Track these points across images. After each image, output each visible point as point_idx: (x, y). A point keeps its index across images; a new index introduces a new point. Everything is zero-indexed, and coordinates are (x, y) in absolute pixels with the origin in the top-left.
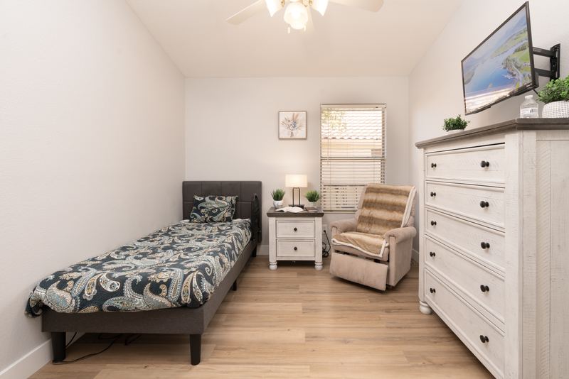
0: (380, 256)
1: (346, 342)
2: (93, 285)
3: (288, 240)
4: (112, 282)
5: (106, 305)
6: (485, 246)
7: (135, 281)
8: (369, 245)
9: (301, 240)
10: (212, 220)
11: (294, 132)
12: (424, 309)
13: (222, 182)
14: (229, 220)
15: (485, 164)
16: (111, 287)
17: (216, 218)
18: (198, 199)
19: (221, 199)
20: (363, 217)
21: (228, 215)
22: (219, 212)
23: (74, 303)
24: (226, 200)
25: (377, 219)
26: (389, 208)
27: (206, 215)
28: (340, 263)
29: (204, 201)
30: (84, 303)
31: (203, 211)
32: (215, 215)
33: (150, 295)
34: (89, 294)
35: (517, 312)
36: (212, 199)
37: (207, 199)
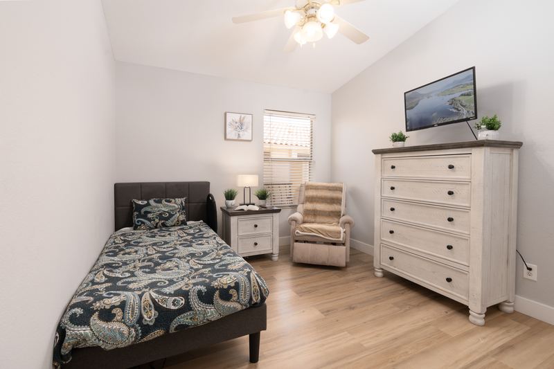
0: (341, 239)
1: (351, 308)
2: (150, 306)
3: (248, 237)
4: (173, 298)
5: (174, 325)
6: (450, 220)
7: (200, 292)
8: (330, 232)
9: (261, 235)
10: (164, 225)
11: (241, 133)
12: (379, 274)
13: (167, 184)
14: (184, 223)
15: (451, 167)
16: (174, 305)
17: (169, 223)
18: (140, 202)
19: (170, 202)
20: (307, 210)
21: (182, 217)
22: (171, 216)
23: (134, 333)
24: (175, 203)
25: (320, 211)
26: (329, 201)
27: (157, 220)
28: (304, 251)
29: (148, 204)
30: (146, 329)
31: (150, 216)
32: (167, 219)
33: (221, 302)
34: (150, 318)
35: (480, 257)
36: (160, 202)
37: (152, 202)
